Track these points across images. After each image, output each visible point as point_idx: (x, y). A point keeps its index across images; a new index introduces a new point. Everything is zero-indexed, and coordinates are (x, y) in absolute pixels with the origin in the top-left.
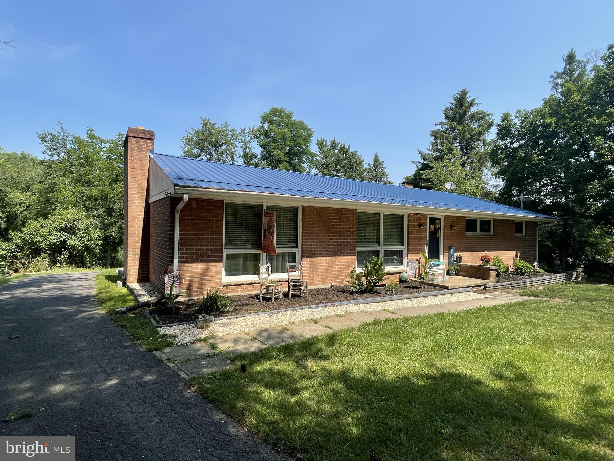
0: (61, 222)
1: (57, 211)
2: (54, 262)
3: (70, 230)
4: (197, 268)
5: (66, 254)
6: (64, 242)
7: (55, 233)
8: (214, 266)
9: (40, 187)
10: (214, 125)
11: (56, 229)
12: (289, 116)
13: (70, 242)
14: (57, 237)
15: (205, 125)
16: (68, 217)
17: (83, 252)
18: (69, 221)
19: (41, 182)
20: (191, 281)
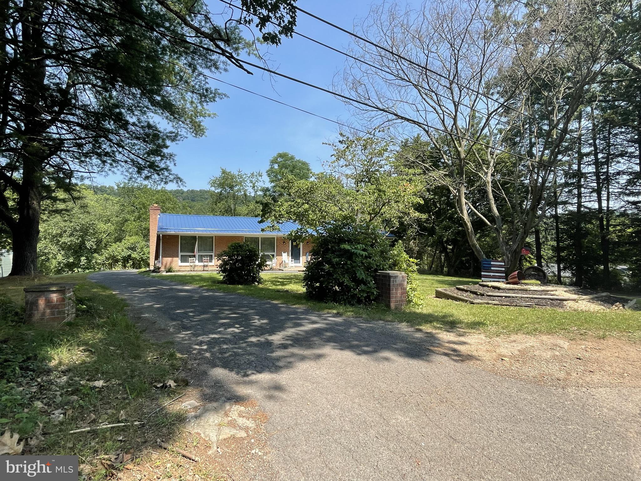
0: (128, 245)
1: (127, 238)
2: (125, 266)
3: (133, 249)
4: (168, 260)
5: (131, 262)
6: (130, 256)
7: (125, 250)
8: (175, 259)
9: (116, 219)
10: (230, 172)
11: (126, 248)
12: (292, 158)
13: (133, 256)
14: (126, 253)
15: (224, 172)
16: (132, 241)
17: (140, 262)
18: (132, 244)
19: (117, 216)
20: (166, 264)
